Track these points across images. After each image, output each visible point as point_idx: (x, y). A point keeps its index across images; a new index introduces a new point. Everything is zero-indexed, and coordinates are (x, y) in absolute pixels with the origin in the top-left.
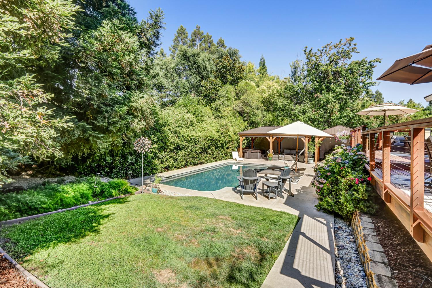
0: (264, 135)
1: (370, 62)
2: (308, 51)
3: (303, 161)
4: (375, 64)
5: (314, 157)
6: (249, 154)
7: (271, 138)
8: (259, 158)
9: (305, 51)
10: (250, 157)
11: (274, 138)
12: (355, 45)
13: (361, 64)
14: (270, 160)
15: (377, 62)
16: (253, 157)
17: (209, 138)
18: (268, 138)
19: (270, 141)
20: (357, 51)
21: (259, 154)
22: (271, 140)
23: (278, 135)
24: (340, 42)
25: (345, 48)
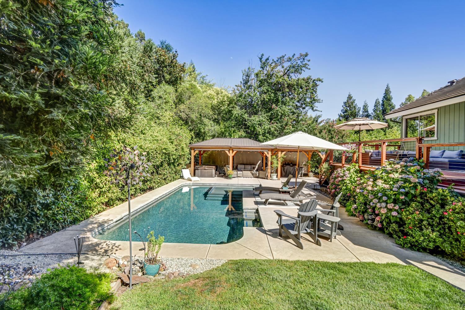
0: (222, 148)
1: (314, 80)
2: (264, 60)
3: (264, 177)
4: (318, 83)
5: (277, 172)
6: (201, 172)
7: (231, 151)
8: (214, 175)
9: (261, 59)
10: (202, 176)
11: (235, 152)
12: (309, 61)
13: (307, 81)
14: (230, 178)
15: (320, 81)
16: (206, 175)
17: (164, 151)
18: (227, 152)
19: (229, 155)
20: (309, 67)
21: (214, 171)
22: (231, 154)
23: (240, 148)
24: (293, 56)
25: (299, 62)
